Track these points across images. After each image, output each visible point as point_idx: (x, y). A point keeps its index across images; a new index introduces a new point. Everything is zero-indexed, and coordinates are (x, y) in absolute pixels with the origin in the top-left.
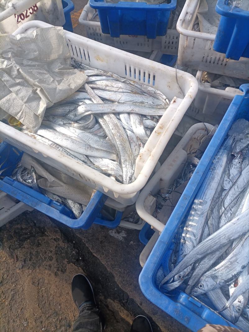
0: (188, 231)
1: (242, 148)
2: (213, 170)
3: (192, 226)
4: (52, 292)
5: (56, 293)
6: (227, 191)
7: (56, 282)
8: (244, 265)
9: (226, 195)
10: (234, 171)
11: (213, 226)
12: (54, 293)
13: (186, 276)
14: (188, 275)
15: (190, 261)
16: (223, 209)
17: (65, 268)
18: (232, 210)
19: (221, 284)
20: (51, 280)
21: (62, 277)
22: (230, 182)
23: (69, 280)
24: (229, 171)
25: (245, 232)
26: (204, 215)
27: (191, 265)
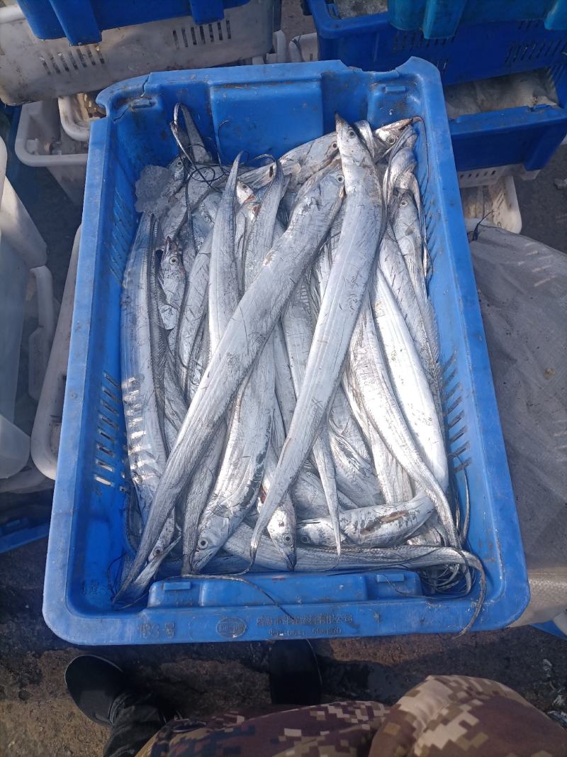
0: (136, 454)
1: (176, 228)
2: (127, 305)
3: (138, 440)
4: (35, 737)
5: (45, 733)
6: (175, 330)
7: (31, 711)
8: (260, 454)
9: (178, 340)
10: (170, 284)
11: (177, 415)
12: (40, 735)
13: (170, 544)
14: (173, 539)
15: (163, 509)
16: (185, 370)
17: (38, 671)
18: (199, 362)
19: (238, 514)
20: (19, 716)
21: (39, 695)
22: (173, 309)
23: (58, 688)
24: (161, 288)
25: (234, 392)
26: (149, 404)
27: (169, 515)
